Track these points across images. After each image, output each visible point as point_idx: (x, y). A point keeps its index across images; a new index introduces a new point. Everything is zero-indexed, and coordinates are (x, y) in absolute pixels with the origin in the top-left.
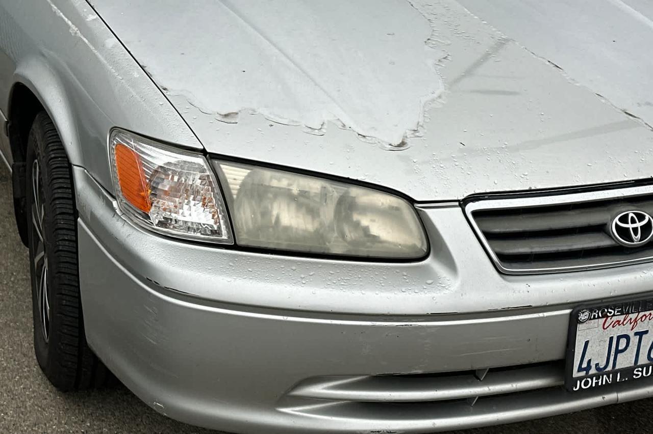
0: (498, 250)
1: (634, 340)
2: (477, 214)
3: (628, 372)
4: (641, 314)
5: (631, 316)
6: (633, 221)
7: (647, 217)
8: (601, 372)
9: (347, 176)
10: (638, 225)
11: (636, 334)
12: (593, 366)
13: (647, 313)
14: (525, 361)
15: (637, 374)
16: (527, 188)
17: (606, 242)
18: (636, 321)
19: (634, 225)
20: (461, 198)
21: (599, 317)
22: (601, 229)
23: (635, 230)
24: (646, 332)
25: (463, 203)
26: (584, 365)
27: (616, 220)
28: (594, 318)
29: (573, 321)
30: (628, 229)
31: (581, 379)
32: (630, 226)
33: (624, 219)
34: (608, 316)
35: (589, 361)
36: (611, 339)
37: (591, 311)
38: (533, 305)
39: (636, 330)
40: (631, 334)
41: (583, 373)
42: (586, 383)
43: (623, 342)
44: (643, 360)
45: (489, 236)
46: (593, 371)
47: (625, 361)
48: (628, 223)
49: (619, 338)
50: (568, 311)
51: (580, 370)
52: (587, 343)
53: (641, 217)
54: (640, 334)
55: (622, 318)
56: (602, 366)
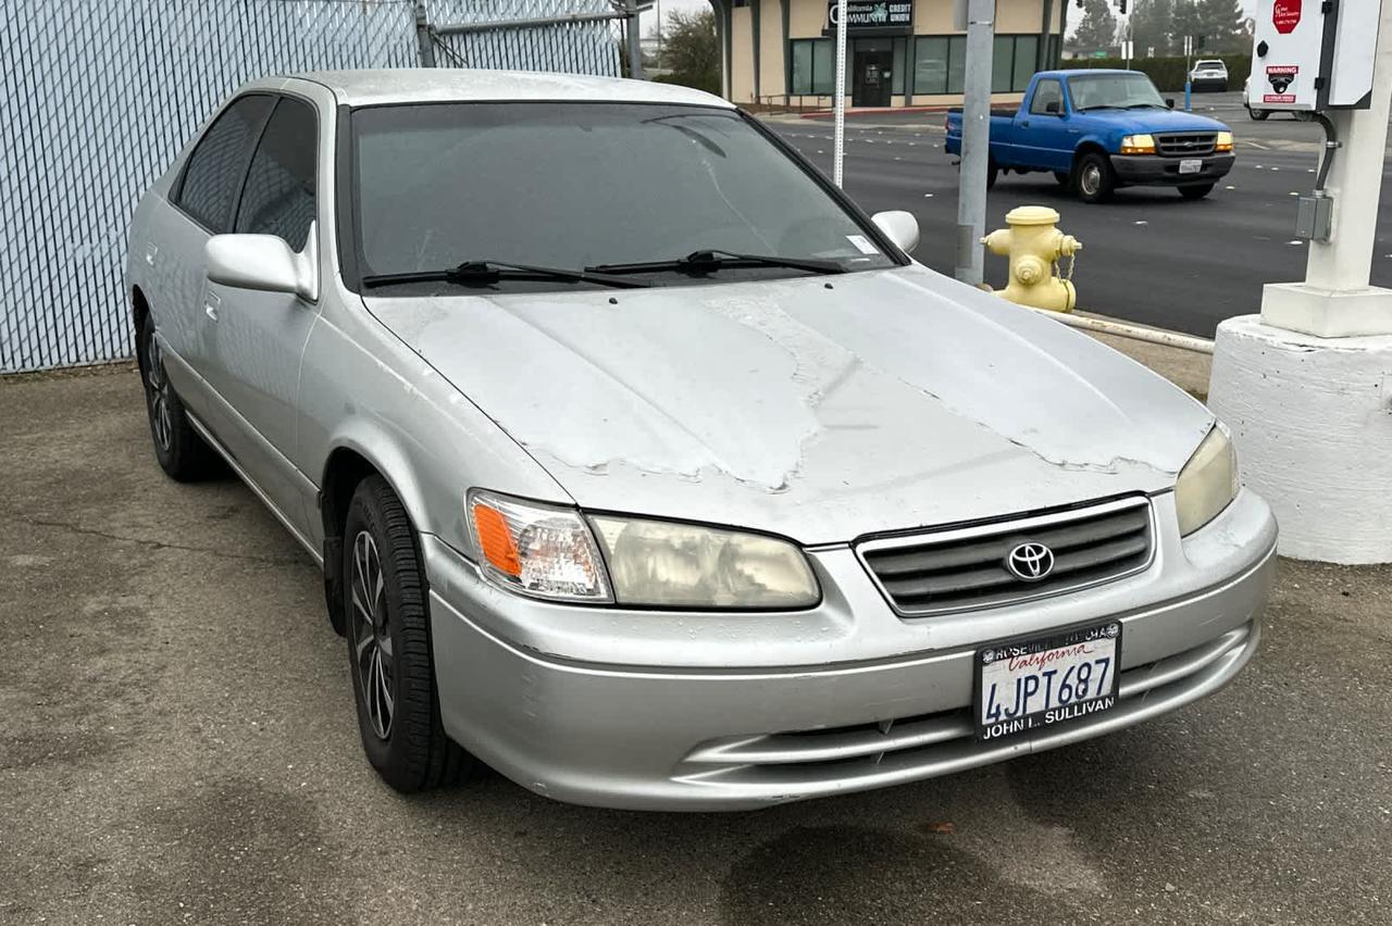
0: (893, 592)
1: (1043, 681)
2: (868, 555)
3: (1039, 716)
4: (1048, 652)
5: (1037, 655)
6: (1031, 555)
7: (1045, 549)
8: (1011, 717)
9: (729, 523)
10: (1037, 558)
11: (1044, 674)
12: (1003, 712)
13: (1054, 651)
14: (930, 709)
15: (1050, 718)
16: (918, 525)
17: (1004, 578)
18: (1043, 660)
19: (1032, 559)
20: (851, 539)
21: (1004, 658)
22: (998, 564)
23: (1034, 563)
24: (1055, 672)
25: (853, 545)
26: (993, 711)
27: (1013, 554)
28: (1000, 659)
29: (978, 663)
30: (1026, 563)
31: (991, 726)
32: (1028, 559)
33: (1021, 553)
34: (1013, 657)
35: (998, 707)
36: (1019, 681)
37: (996, 651)
38: (936, 647)
39: (1045, 669)
40: (1039, 675)
41: (993, 720)
42: (997, 731)
43: (1032, 684)
44: (1054, 703)
45: (884, 578)
46: (1003, 717)
47: (1035, 704)
48: (1024, 556)
49: (1027, 679)
50: (972, 653)
51: (989, 716)
52: (994, 687)
53: (1039, 550)
54: (1049, 675)
55: (1028, 657)
56: (1012, 711)
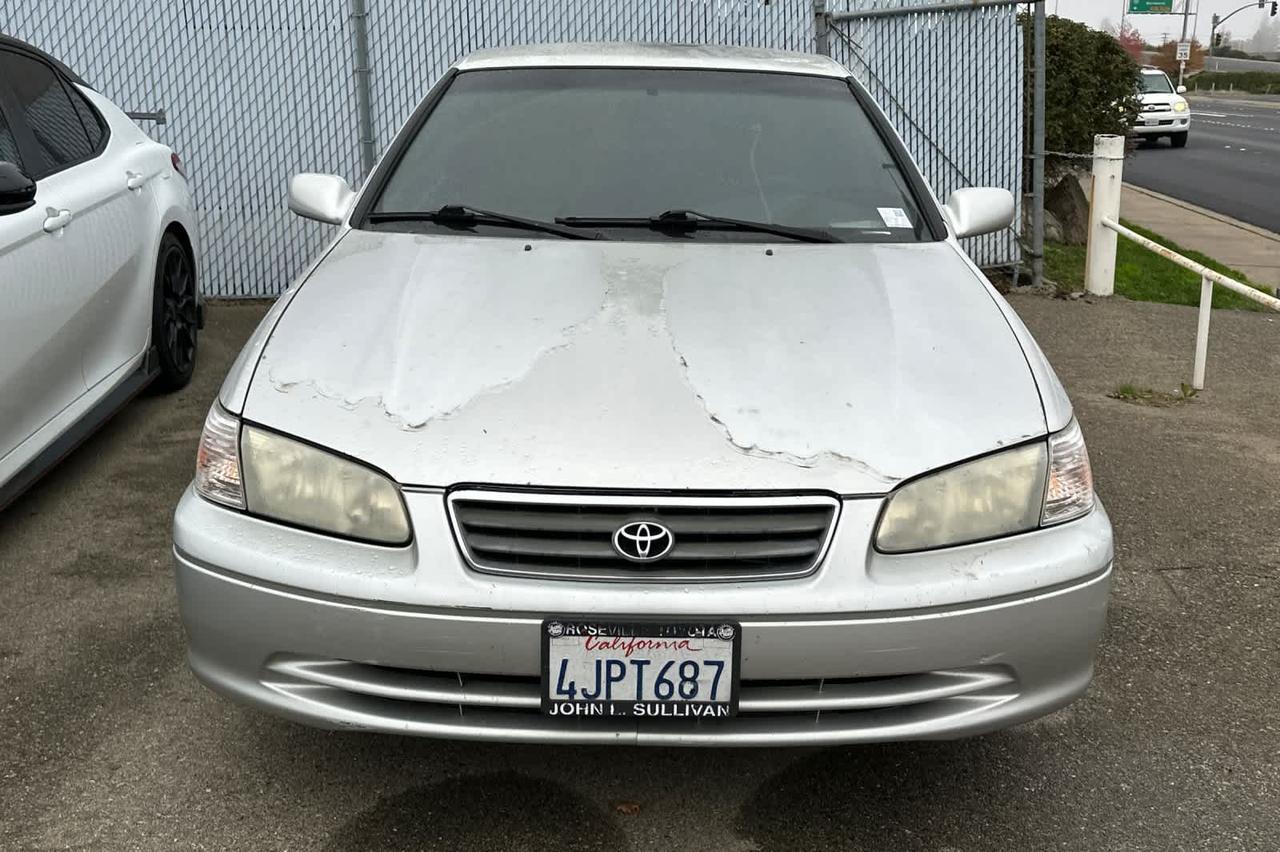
0: (473, 544)
1: (632, 670)
2: (458, 503)
3: (621, 705)
4: (637, 640)
5: (622, 639)
6: (643, 533)
7: (665, 530)
8: (590, 699)
10: (649, 538)
11: (633, 662)
12: (579, 692)
13: (646, 640)
15: (640, 711)
16: (525, 483)
17: (608, 553)
18: (630, 646)
19: (643, 539)
20: (448, 485)
21: (576, 634)
22: (606, 537)
23: (643, 545)
24: (648, 662)
25: (449, 489)
26: (566, 687)
27: (622, 530)
28: (570, 634)
29: (546, 637)
30: (635, 541)
31: (560, 703)
32: (638, 538)
33: (632, 530)
34: (591, 636)
35: (572, 684)
36: (599, 663)
37: (565, 624)
39: (633, 657)
40: (626, 661)
41: (566, 697)
42: (567, 709)
43: (616, 671)
44: (649, 694)
45: (468, 529)
46: (579, 696)
47: (623, 691)
48: (635, 535)
49: (609, 663)
50: (540, 622)
51: (560, 691)
52: (565, 663)
53: (655, 530)
54: (640, 664)
55: (611, 640)
56: (592, 691)
